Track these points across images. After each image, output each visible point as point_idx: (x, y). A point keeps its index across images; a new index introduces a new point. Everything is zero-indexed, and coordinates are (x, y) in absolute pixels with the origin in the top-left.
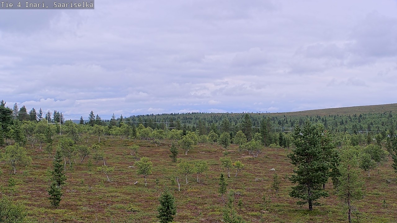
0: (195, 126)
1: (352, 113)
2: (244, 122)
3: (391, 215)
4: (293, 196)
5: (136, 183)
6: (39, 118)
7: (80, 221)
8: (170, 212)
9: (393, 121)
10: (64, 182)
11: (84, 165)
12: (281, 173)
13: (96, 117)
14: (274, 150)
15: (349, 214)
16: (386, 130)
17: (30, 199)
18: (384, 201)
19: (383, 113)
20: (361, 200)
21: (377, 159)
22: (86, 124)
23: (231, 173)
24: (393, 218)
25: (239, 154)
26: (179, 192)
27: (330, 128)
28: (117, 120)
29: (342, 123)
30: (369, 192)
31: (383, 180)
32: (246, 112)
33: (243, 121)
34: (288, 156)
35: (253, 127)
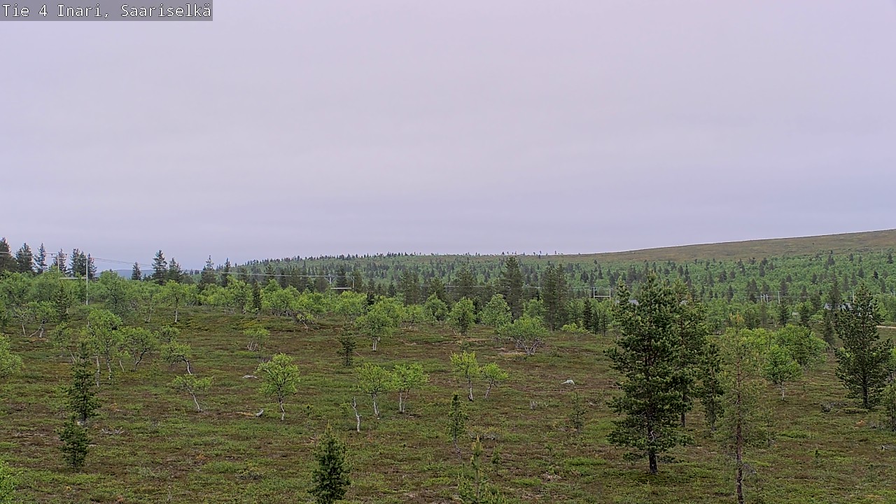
0: (395, 284)
1: (745, 255)
2: (505, 275)
3: (831, 484)
4: (614, 441)
5: (260, 413)
6: (39, 266)
7: (132, 500)
8: (338, 478)
9: (836, 274)
10: (96, 411)
11: (141, 373)
12: (587, 390)
13: (169, 263)
14: (571, 339)
15: (739, 481)
16: (821, 294)
17: (17, 451)
18: (817, 451)
19: (814, 254)
20: (765, 448)
21: (800, 358)
22: (147, 279)
23: (475, 391)
24: (835, 489)
25: (494, 348)
26: (358, 433)
27: (698, 288)
28: (217, 270)
29: (723, 278)
30: (784, 433)
31: (815, 406)
32: (510, 252)
33: (501, 272)
34: (604, 352)
35: (525, 286)
